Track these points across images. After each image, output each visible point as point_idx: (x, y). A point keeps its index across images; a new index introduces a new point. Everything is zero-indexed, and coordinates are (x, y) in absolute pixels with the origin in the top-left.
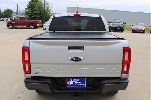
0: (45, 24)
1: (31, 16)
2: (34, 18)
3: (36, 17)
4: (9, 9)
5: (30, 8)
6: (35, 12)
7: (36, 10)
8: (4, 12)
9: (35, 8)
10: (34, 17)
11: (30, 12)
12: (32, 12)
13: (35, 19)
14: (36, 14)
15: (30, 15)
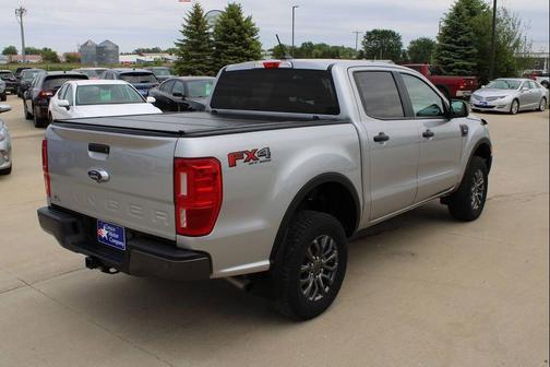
0: (477, 93)
1: (448, 62)
2: (456, 70)
3: (464, 67)
4: (425, 40)
5: (448, 38)
6: (462, 49)
7: (465, 44)
8: (412, 50)
9: (462, 37)
10: (458, 67)
11: (446, 49)
12: (453, 50)
13: (459, 74)
14: (466, 57)
15: (445, 59)
